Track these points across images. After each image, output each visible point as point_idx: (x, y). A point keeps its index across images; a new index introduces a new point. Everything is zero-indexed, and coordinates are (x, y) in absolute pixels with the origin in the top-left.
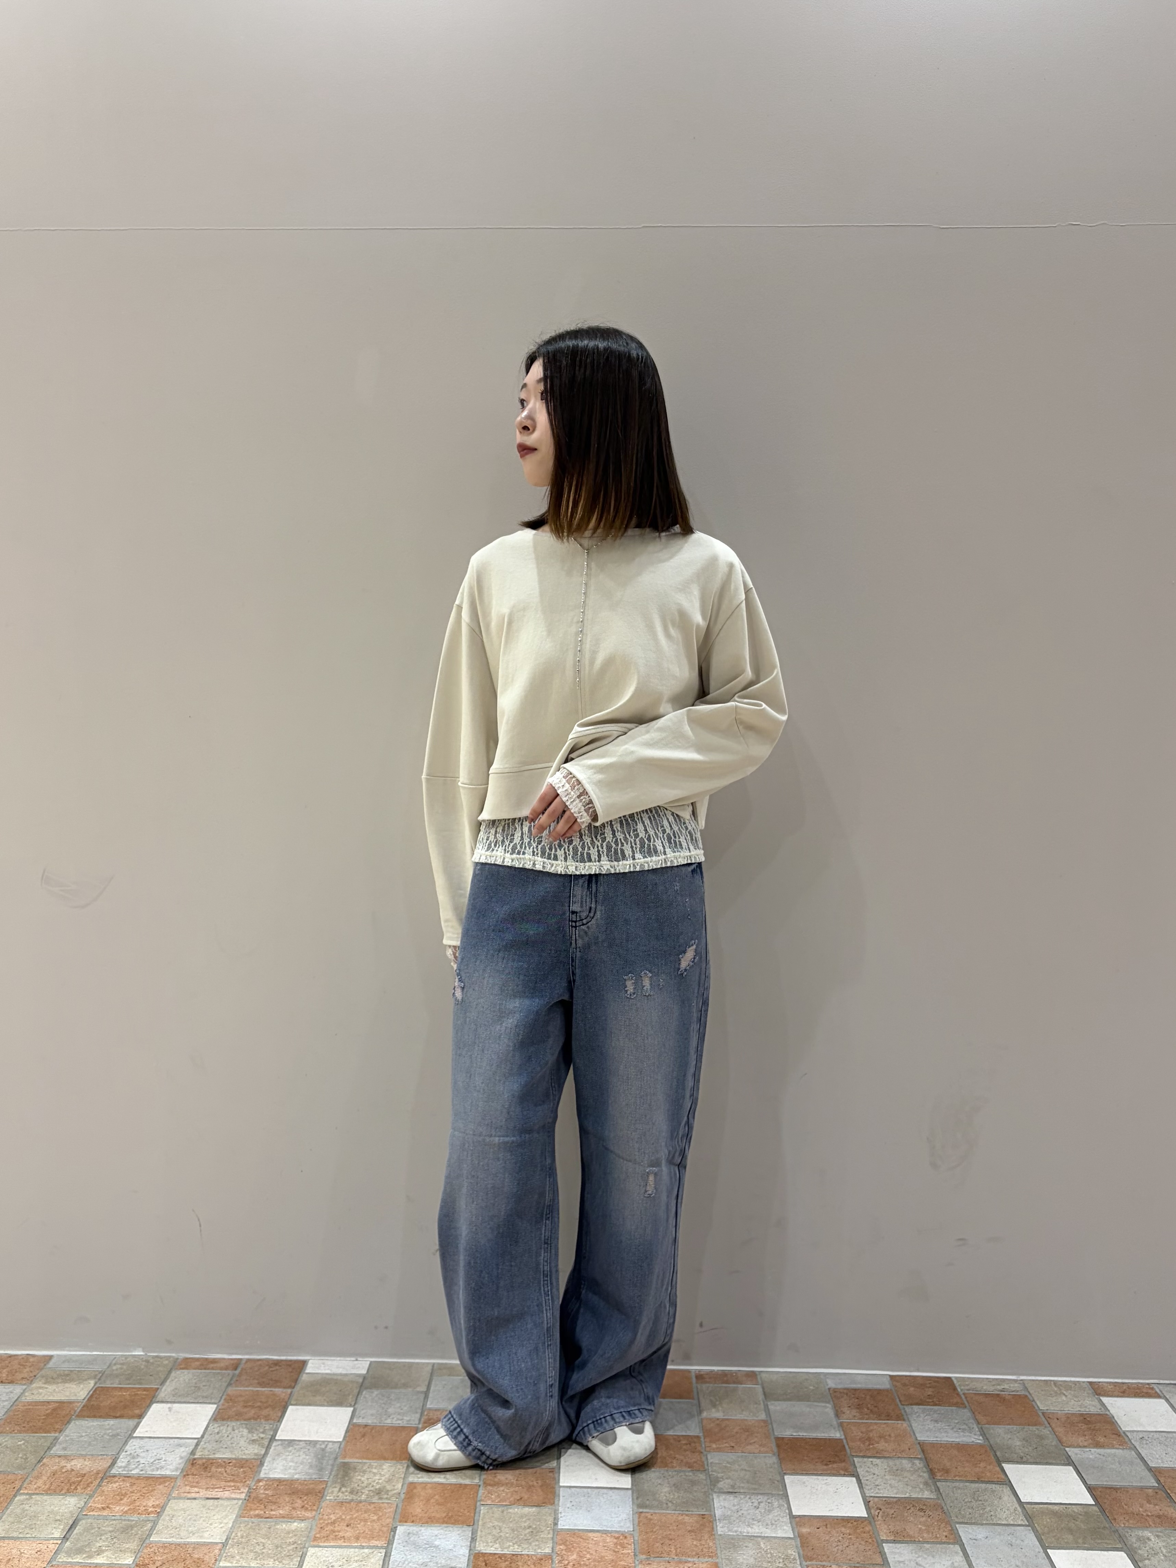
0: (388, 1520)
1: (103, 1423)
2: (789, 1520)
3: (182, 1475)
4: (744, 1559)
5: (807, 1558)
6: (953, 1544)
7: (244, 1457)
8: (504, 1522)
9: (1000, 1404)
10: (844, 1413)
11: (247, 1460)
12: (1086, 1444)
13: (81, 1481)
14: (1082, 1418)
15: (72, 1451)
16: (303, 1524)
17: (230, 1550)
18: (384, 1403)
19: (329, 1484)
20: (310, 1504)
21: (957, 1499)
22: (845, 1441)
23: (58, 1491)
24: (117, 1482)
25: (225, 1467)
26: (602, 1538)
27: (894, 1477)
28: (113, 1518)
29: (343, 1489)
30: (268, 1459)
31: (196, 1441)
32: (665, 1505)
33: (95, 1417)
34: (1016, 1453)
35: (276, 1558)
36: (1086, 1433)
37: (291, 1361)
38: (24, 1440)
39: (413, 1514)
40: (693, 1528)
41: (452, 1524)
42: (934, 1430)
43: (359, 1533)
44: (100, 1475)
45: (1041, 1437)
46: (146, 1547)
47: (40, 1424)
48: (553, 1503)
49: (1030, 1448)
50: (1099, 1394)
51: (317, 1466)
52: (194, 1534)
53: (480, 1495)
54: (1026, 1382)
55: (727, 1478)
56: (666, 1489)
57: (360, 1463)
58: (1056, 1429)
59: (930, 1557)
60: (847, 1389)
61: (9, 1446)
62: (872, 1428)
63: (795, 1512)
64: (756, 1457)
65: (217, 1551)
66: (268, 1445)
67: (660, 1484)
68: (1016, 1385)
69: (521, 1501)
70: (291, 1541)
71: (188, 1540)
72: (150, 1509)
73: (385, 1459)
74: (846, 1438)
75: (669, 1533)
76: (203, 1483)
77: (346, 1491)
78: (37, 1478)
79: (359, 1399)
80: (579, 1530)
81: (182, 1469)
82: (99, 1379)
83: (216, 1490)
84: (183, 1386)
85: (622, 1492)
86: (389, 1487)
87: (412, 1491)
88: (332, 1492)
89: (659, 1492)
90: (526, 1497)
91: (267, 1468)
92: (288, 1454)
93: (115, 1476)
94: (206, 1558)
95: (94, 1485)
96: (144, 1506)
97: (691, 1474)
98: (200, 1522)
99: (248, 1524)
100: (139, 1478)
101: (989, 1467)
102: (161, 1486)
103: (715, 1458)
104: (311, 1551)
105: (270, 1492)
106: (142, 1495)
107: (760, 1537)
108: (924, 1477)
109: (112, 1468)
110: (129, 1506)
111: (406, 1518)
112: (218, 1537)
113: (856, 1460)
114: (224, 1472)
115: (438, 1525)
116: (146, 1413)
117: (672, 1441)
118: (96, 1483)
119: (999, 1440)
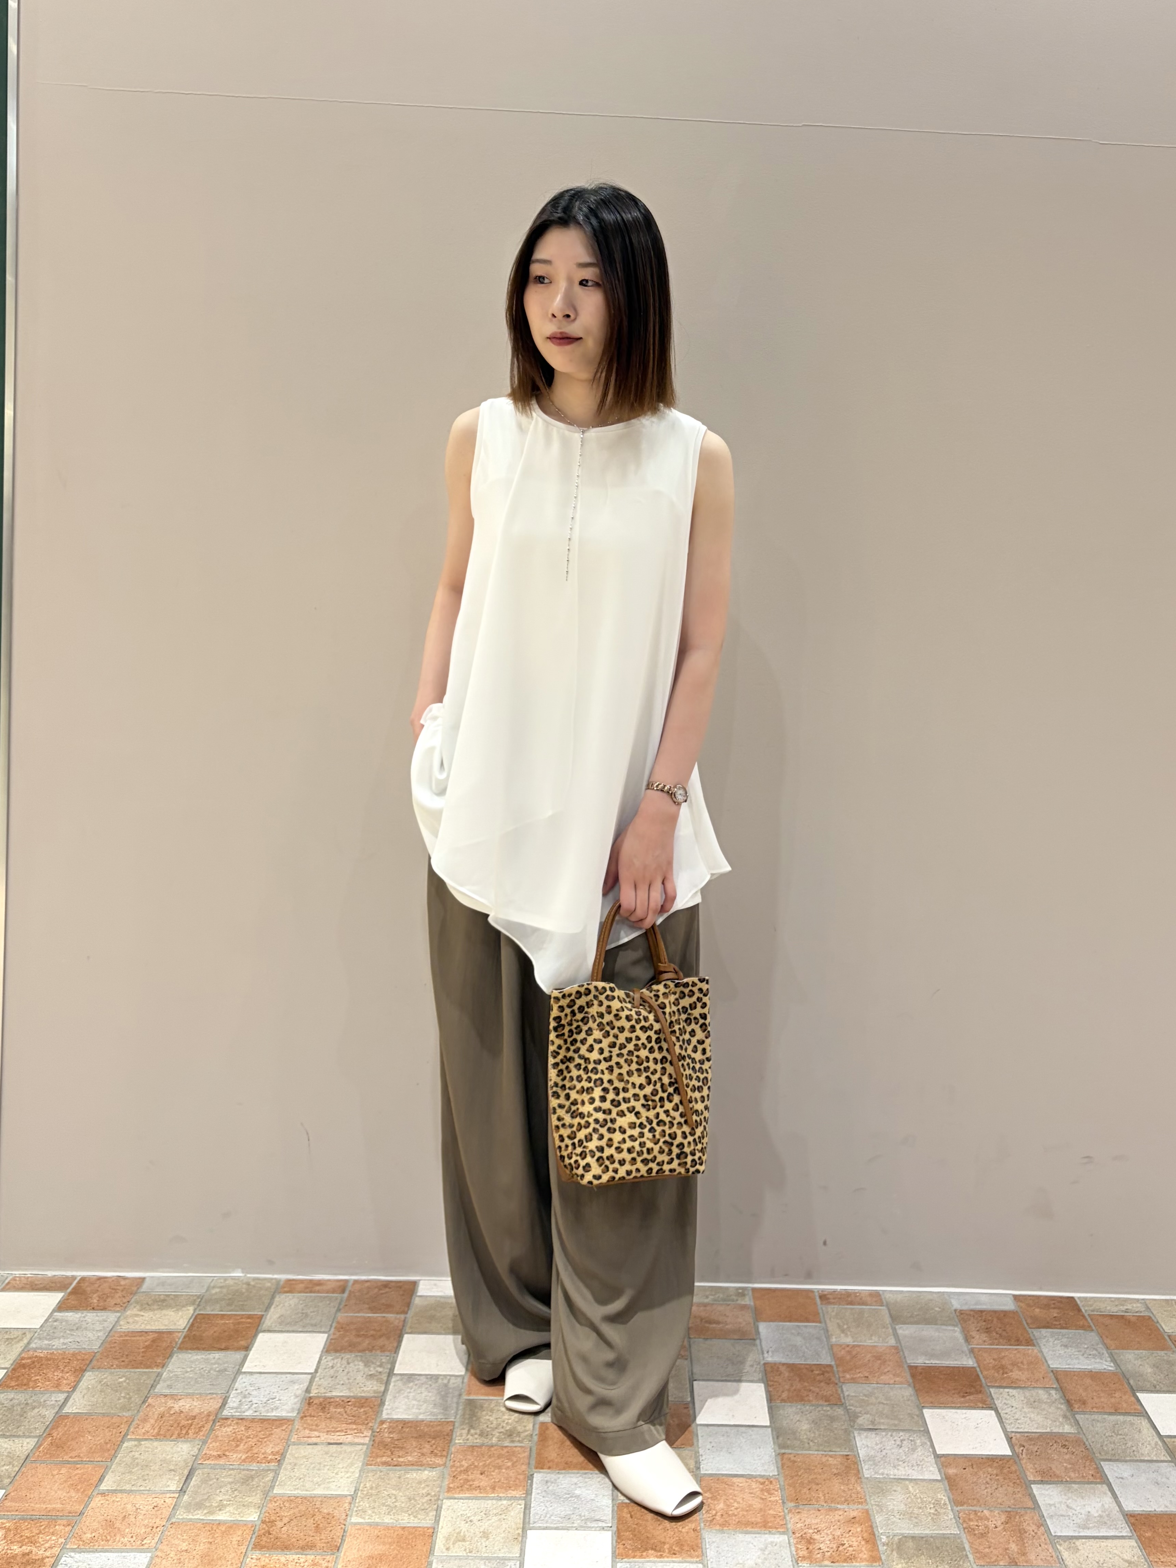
0: (524, 1467)
1: (208, 1356)
2: (934, 1460)
3: (299, 1416)
4: (894, 1505)
5: (958, 1502)
6: (1102, 1483)
7: (363, 1395)
9: (1126, 1327)
10: (973, 1338)
11: (366, 1399)
13: (191, 1425)
15: (178, 1389)
16: (434, 1473)
17: (361, 1502)
19: (457, 1425)
20: (439, 1449)
21: (1097, 1434)
22: (978, 1369)
23: (168, 1437)
24: (230, 1425)
25: (345, 1407)
26: (747, 1484)
27: (1033, 1409)
28: (231, 1467)
29: (472, 1431)
30: (389, 1397)
31: (310, 1376)
32: (807, 1445)
33: (198, 1349)
34: (1148, 1382)
35: (410, 1513)
37: (401, 1282)
38: (124, 1376)
39: (549, 1459)
40: (839, 1471)
42: (1065, 1356)
43: (495, 1482)
44: (211, 1418)
45: (1171, 1364)
46: (270, 1500)
47: (140, 1358)
48: (692, 1445)
49: (1162, 1375)
51: (441, 1404)
52: (315, 1486)
55: (866, 1414)
56: (805, 1426)
57: (487, 1400)
59: (1080, 1498)
60: (972, 1310)
61: (109, 1383)
62: (1003, 1354)
63: (939, 1452)
64: (892, 1389)
65: (346, 1505)
66: (387, 1380)
67: (799, 1421)
68: (1139, 1305)
70: (424, 1492)
71: (314, 1493)
72: (270, 1457)
74: (979, 1366)
75: (815, 1476)
76: (322, 1425)
77: (476, 1434)
78: (145, 1419)
80: (723, 1475)
81: (299, 1410)
82: (200, 1305)
83: (338, 1434)
84: (289, 1312)
85: (761, 1431)
86: (519, 1428)
87: (544, 1432)
88: (461, 1435)
89: (799, 1430)
91: (389, 1408)
92: (409, 1390)
93: (227, 1419)
94: (336, 1513)
95: (205, 1429)
96: (263, 1454)
97: (828, 1408)
98: (325, 1471)
99: (376, 1474)
100: (253, 1420)
101: (1124, 1398)
102: (278, 1430)
103: (849, 1390)
104: (447, 1503)
105: (395, 1436)
106: (258, 1441)
107: (907, 1479)
108: (1062, 1409)
109: (224, 1409)
110: (247, 1453)
111: (541, 1464)
112: (346, 1489)
113: (992, 1390)
114: (343, 1412)
115: (576, 1471)
116: (253, 1344)
117: (805, 1371)
118: (208, 1426)
119: (1130, 1366)
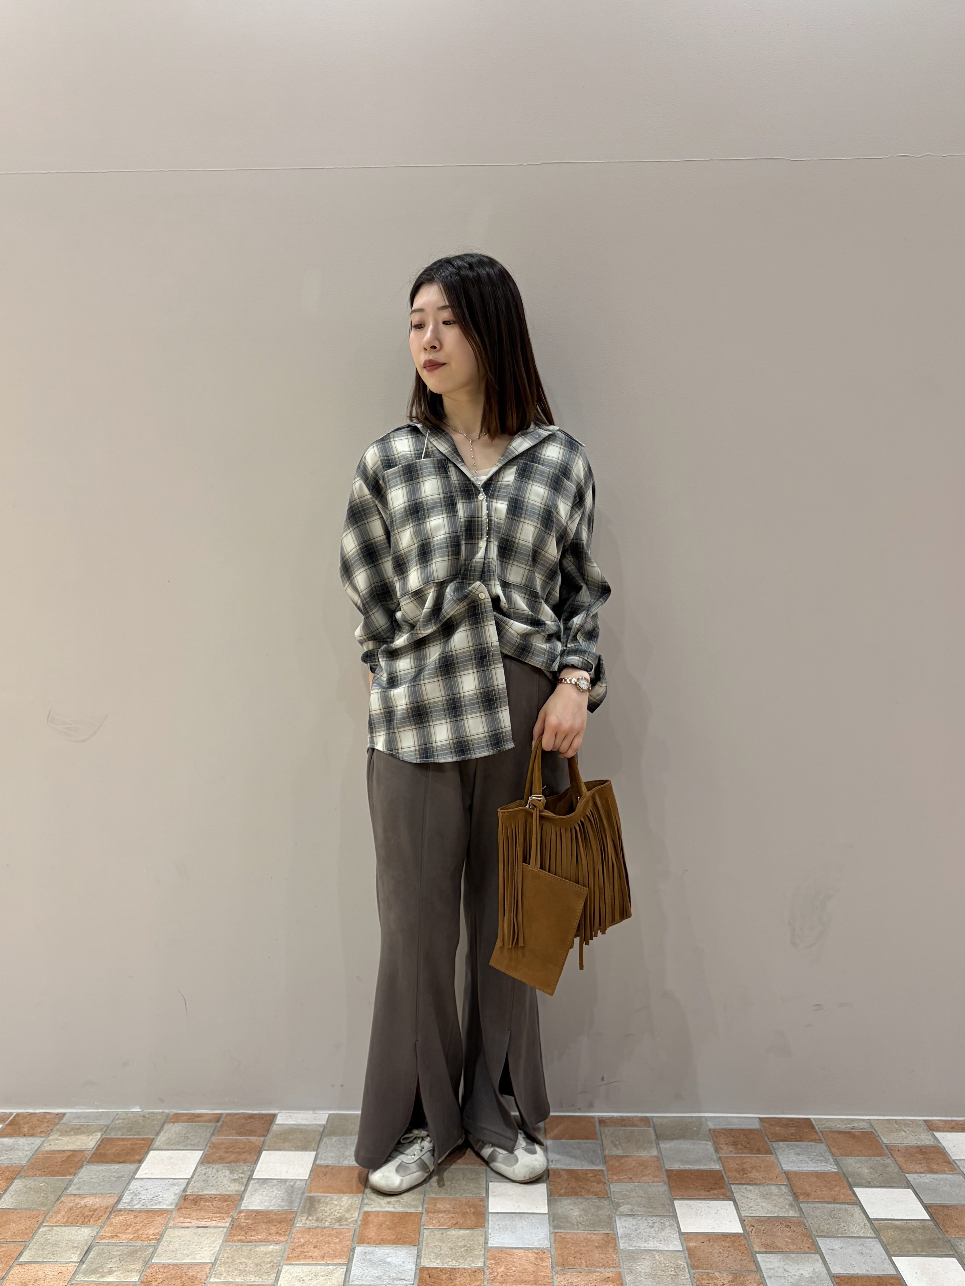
0: (348, 1243)
1: (109, 1167)
2: (678, 1237)
3: (176, 1208)
4: (641, 1268)
5: (694, 1267)
6: (813, 1253)
7: (227, 1193)
8: (443, 1242)
9: (850, 1140)
10: (722, 1149)
11: (230, 1196)
12: (922, 1170)
13: (93, 1215)
14: (918, 1150)
15: (84, 1190)
16: (278, 1247)
17: (219, 1268)
18: (341, 1148)
19: (298, 1214)
20: (283, 1230)
21: (816, 1217)
22: (723, 1172)
23: (74, 1224)
24: (123, 1215)
25: (212, 1202)
26: (525, 1254)
27: (764, 1200)
28: (121, 1244)
29: (310, 1218)
30: (247, 1195)
31: (187, 1181)
32: (576, 1226)
33: (103, 1162)
34: (864, 1180)
35: (256, 1275)
36: (922, 1162)
37: (263, 1114)
38: (44, 1182)
39: (369, 1237)
40: (600, 1244)
41: (401, 1244)
42: (797, 1161)
43: (324, 1253)
44: (108, 1210)
45: (886, 1166)
46: (149, 1267)
47: (57, 1169)
48: (483, 1227)
49: (876, 1175)
50: (933, 1130)
51: (288, 1199)
52: (188, 1256)
53: (423, 1220)
54: (872, 1121)
55: (626, 1204)
56: (576, 1213)
57: (323, 1196)
58: (897, 1159)
59: (795, 1265)
60: (725, 1129)
61: (32, 1187)
62: (745, 1161)
63: (683, 1230)
64: (650, 1186)
65: (208, 1270)
66: (247, 1183)
67: (571, 1209)
68: (864, 1123)
69: (457, 1225)
70: (269, 1260)
71: (184, 1261)
72: (151, 1237)
73: (343, 1193)
74: (724, 1170)
75: (580, 1248)
76: (194, 1214)
77: (313, 1220)
78: (57, 1212)
79: (320, 1145)
80: (506, 1248)
81: (176, 1204)
82: (105, 1132)
83: (205, 1220)
84: (174, 1136)
85: (540, 1217)
86: (347, 1216)
87: (367, 1218)
88: (301, 1221)
89: (571, 1216)
90: (461, 1221)
91: (247, 1202)
92: (263, 1190)
93: (121, 1210)
94: (199, 1275)
95: (104, 1217)
96: (146, 1235)
97: (597, 1201)
98: (193, 1246)
99: (232, 1248)
100: (140, 1211)
101: (842, 1191)
102: (160, 1218)
103: (616, 1188)
104: (285, 1268)
105: (250, 1222)
106: (144, 1225)
107: (655, 1250)
108: (789, 1200)
109: (118, 1204)
110: (134, 1234)
111: (363, 1241)
112: (208, 1258)
113: (733, 1187)
114: (211, 1205)
115: (389, 1245)
116: (146, 1158)
117: (580, 1175)
118: (106, 1216)
119: (850, 1169)
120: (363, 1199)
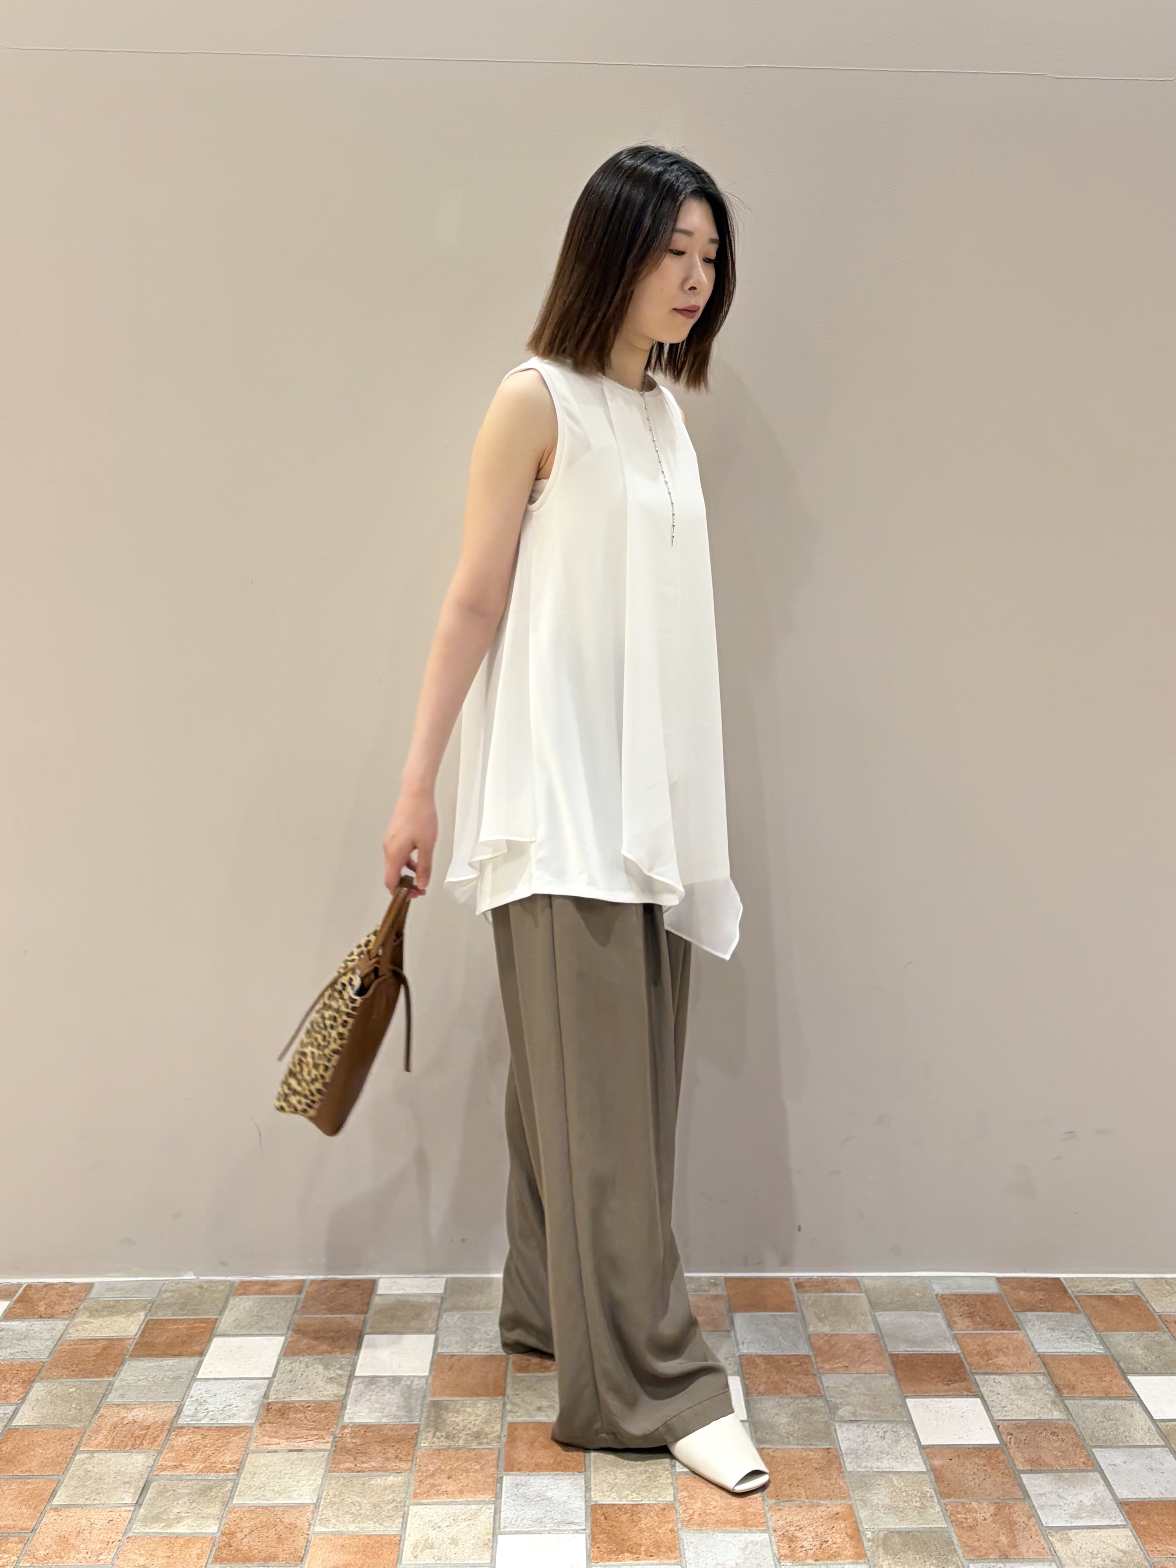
0: (492, 1470)
1: (165, 1363)
2: (918, 1451)
3: (257, 1423)
4: (878, 1499)
5: (944, 1496)
6: (1091, 1471)
7: (323, 1399)
8: (617, 1466)
9: (1114, 1308)
10: (956, 1323)
11: (327, 1403)
13: (146, 1435)
15: (130, 1398)
16: (400, 1478)
17: (325, 1511)
18: (468, 1328)
19: (422, 1428)
20: (404, 1453)
21: (1088, 1419)
22: (962, 1356)
23: (121, 1448)
24: (186, 1434)
25: (305, 1412)
27: (1019, 1395)
28: (188, 1478)
29: (438, 1434)
30: (350, 1401)
31: (267, 1381)
32: (786, 1439)
33: (150, 1356)
34: (1139, 1364)
35: (375, 1521)
37: (360, 1280)
39: (519, 1461)
40: (820, 1465)
41: (559, 1471)
42: (1052, 1339)
43: (462, 1486)
44: (166, 1427)
45: (1162, 1344)
46: (230, 1511)
47: (90, 1367)
49: (1153, 1357)
51: (405, 1407)
52: (280, 1494)
54: (1135, 1283)
55: (846, 1405)
56: (785, 1420)
57: (453, 1401)
60: (954, 1295)
61: (59, 1394)
62: (987, 1340)
63: (924, 1442)
64: (872, 1379)
65: (309, 1514)
66: (348, 1383)
67: (777, 1414)
68: (1127, 1284)
70: (389, 1498)
71: (275, 1502)
72: (228, 1466)
73: (478, 1396)
74: (963, 1353)
75: (795, 1472)
76: (282, 1432)
77: (441, 1436)
78: (98, 1430)
79: (440, 1325)
81: (257, 1416)
82: (150, 1310)
83: (298, 1440)
84: (244, 1315)
86: (487, 1430)
87: (512, 1433)
88: (426, 1438)
89: (777, 1424)
91: (351, 1412)
92: (371, 1393)
93: (182, 1428)
94: (299, 1523)
95: (160, 1438)
96: (221, 1463)
97: (808, 1400)
98: (286, 1480)
99: (339, 1481)
100: (210, 1429)
101: (1114, 1381)
102: (236, 1438)
103: (829, 1381)
104: (413, 1509)
105: (358, 1441)
106: (216, 1450)
107: (890, 1472)
108: (1050, 1395)
109: (179, 1418)
110: (204, 1462)
111: (511, 1466)
112: (308, 1497)
113: (977, 1377)
114: (303, 1418)
115: (547, 1473)
116: (208, 1350)
117: (782, 1362)
118: (163, 1436)
119: (1119, 1349)
120: (504, 1404)
